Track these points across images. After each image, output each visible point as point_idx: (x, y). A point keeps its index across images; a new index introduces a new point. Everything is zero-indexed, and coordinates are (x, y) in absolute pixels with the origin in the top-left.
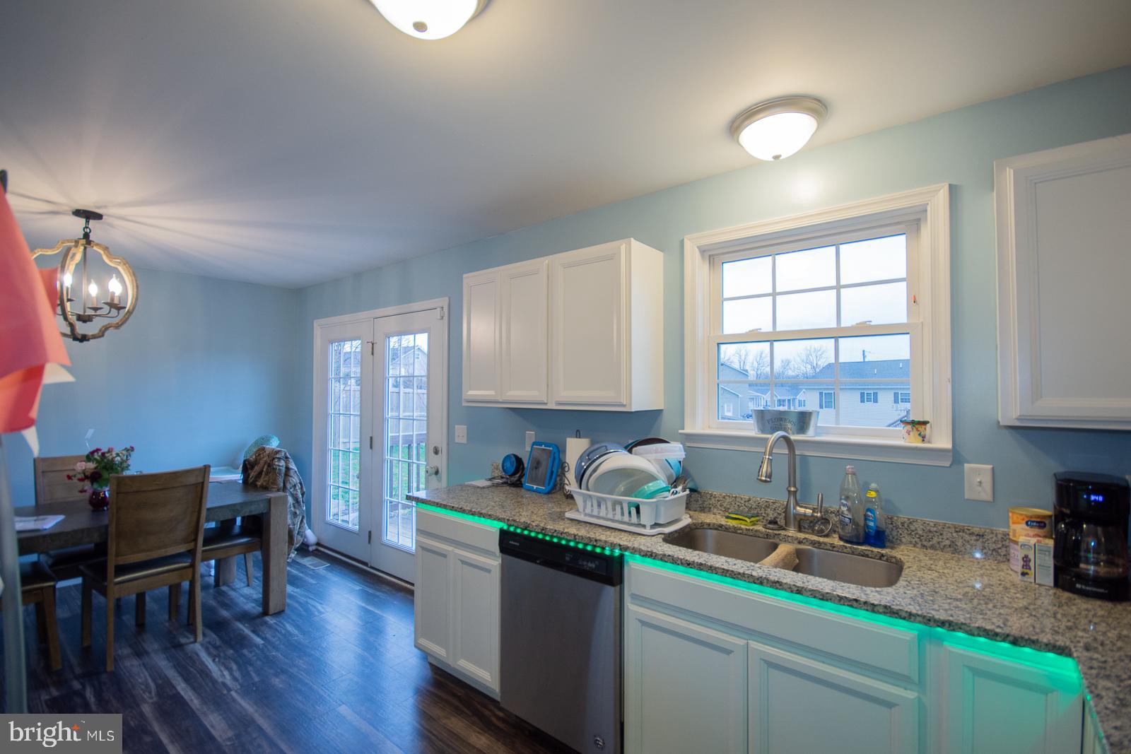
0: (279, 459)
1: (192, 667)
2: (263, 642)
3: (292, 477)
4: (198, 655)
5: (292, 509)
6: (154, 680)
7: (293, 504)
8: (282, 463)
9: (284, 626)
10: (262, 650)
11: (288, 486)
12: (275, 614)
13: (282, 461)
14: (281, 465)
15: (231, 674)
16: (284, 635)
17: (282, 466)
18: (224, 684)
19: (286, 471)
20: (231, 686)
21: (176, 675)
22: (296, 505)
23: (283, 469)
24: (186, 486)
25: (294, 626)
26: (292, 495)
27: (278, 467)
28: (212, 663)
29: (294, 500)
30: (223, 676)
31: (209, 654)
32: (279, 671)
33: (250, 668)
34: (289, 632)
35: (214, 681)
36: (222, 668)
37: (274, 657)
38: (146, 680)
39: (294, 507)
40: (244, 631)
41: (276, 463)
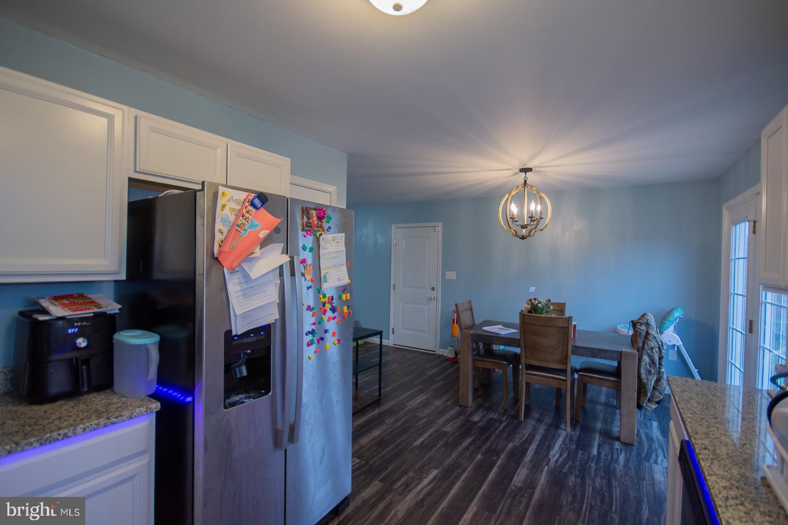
0: (641, 324)
1: (549, 441)
2: (596, 454)
3: (650, 340)
4: (559, 437)
5: (648, 367)
6: (528, 436)
7: (649, 363)
8: (643, 328)
9: (621, 454)
10: (589, 457)
11: (646, 347)
12: (625, 443)
13: (644, 326)
14: (642, 328)
15: (558, 458)
16: (612, 459)
17: (643, 330)
18: (549, 460)
19: (646, 335)
20: (550, 463)
21: (539, 440)
22: (652, 365)
23: (644, 333)
24: (557, 327)
25: (626, 458)
26: (649, 356)
27: (639, 330)
28: (559, 445)
29: (650, 360)
30: (554, 456)
31: (564, 441)
32: (581, 476)
33: (570, 463)
34: (618, 458)
35: (548, 454)
36: (559, 452)
37: (590, 466)
38: (525, 434)
39: (650, 366)
40: (595, 441)
41: (638, 327)
